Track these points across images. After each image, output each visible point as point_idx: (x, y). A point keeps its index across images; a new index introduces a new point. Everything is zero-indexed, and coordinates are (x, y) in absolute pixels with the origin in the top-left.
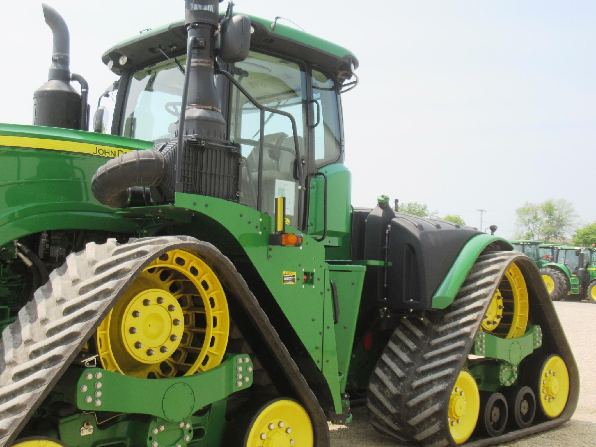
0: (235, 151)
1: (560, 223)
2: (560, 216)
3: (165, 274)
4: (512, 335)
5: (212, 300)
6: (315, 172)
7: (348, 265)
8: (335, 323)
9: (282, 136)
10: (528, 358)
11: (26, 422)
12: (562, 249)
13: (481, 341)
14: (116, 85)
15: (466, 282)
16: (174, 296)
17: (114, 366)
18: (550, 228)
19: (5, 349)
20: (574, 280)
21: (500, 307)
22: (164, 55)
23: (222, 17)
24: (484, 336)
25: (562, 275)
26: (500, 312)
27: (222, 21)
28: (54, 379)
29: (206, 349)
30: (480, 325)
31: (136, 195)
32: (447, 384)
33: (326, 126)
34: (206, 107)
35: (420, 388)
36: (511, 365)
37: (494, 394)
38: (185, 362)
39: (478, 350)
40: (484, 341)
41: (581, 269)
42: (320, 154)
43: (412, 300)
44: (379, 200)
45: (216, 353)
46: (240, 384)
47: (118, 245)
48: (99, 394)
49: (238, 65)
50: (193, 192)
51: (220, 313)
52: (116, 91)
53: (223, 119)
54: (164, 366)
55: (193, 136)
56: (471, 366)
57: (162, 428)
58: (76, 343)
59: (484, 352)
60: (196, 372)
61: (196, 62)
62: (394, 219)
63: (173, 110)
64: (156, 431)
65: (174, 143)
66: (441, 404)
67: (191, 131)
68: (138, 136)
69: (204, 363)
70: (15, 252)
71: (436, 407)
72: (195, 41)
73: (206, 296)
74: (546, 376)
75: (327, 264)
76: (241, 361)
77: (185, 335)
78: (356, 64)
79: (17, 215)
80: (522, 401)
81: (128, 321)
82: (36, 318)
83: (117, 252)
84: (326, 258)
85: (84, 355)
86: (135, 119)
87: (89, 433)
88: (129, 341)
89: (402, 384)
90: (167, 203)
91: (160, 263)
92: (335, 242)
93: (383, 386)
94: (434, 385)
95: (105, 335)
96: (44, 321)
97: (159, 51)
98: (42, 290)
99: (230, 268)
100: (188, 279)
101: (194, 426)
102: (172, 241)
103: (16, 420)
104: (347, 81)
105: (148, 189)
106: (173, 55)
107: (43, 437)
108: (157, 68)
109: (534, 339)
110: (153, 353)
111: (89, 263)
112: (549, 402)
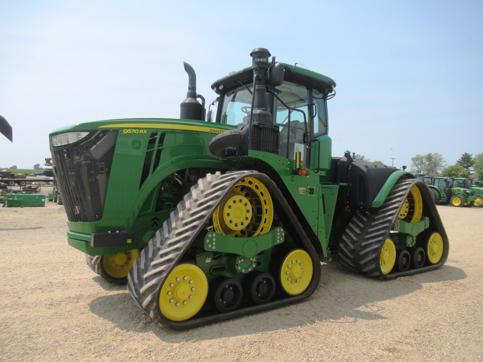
0: (276, 130)
1: (436, 165)
2: (435, 161)
3: (243, 188)
4: (413, 222)
5: (265, 201)
6: (314, 139)
7: (330, 185)
8: (324, 213)
9: (297, 122)
10: (421, 233)
11: (183, 255)
12: (437, 178)
13: (397, 224)
14: (218, 99)
15: (390, 194)
16: (247, 199)
17: (220, 231)
18: (429, 168)
19: (172, 222)
20: (443, 194)
21: (407, 207)
22: (240, 84)
23: (270, 64)
24: (399, 221)
25: (437, 192)
26: (407, 210)
27: (270, 67)
28: (195, 236)
29: (262, 224)
30: (397, 216)
31: (229, 151)
32: (379, 245)
33: (319, 117)
34: (263, 109)
35: (366, 246)
36: (412, 237)
37: (404, 251)
38: (252, 230)
39: (396, 228)
40: (399, 224)
41: (447, 189)
42: (316, 130)
43: (362, 203)
44: (345, 153)
45: (267, 226)
46: (278, 241)
47: (221, 175)
48: (214, 244)
49: (277, 88)
50: (256, 150)
51: (269, 207)
52: (218, 102)
53: (270, 114)
54: (242, 232)
55: (256, 122)
56: (392, 236)
57: (242, 260)
58: (204, 220)
59: (399, 229)
60: (258, 235)
61: (258, 87)
62: (353, 163)
63: (245, 111)
64: (240, 262)
65: (247, 126)
66: (376, 255)
67: (255, 120)
68: (228, 123)
69: (261, 231)
70: (175, 178)
71: (374, 256)
72: (257, 77)
73: (262, 199)
74: (431, 243)
75: (320, 184)
76: (279, 230)
77: (252, 217)
78: (335, 85)
79: (175, 161)
80: (418, 255)
81: (226, 210)
82: (185, 208)
83: (221, 178)
84: (320, 182)
85: (207, 226)
86: (227, 115)
87: (209, 261)
88: (227, 219)
89: (356, 244)
90: (244, 155)
91: (241, 183)
92: (323, 174)
93: (346, 245)
94: (373, 245)
95: (216, 217)
96: (189, 210)
97: (238, 82)
98: (188, 195)
99: (274, 186)
100: (254, 191)
101: (257, 260)
102: (247, 173)
103: (178, 254)
104: (330, 94)
105: (235, 148)
106: (245, 84)
107: (190, 262)
108: (237, 90)
109: (425, 224)
110: (238, 225)
111: (208, 183)
112: (432, 255)
